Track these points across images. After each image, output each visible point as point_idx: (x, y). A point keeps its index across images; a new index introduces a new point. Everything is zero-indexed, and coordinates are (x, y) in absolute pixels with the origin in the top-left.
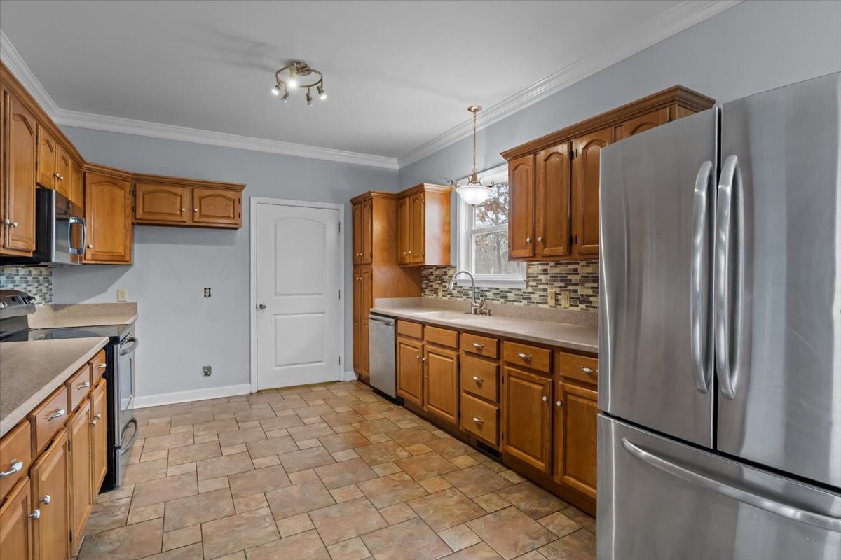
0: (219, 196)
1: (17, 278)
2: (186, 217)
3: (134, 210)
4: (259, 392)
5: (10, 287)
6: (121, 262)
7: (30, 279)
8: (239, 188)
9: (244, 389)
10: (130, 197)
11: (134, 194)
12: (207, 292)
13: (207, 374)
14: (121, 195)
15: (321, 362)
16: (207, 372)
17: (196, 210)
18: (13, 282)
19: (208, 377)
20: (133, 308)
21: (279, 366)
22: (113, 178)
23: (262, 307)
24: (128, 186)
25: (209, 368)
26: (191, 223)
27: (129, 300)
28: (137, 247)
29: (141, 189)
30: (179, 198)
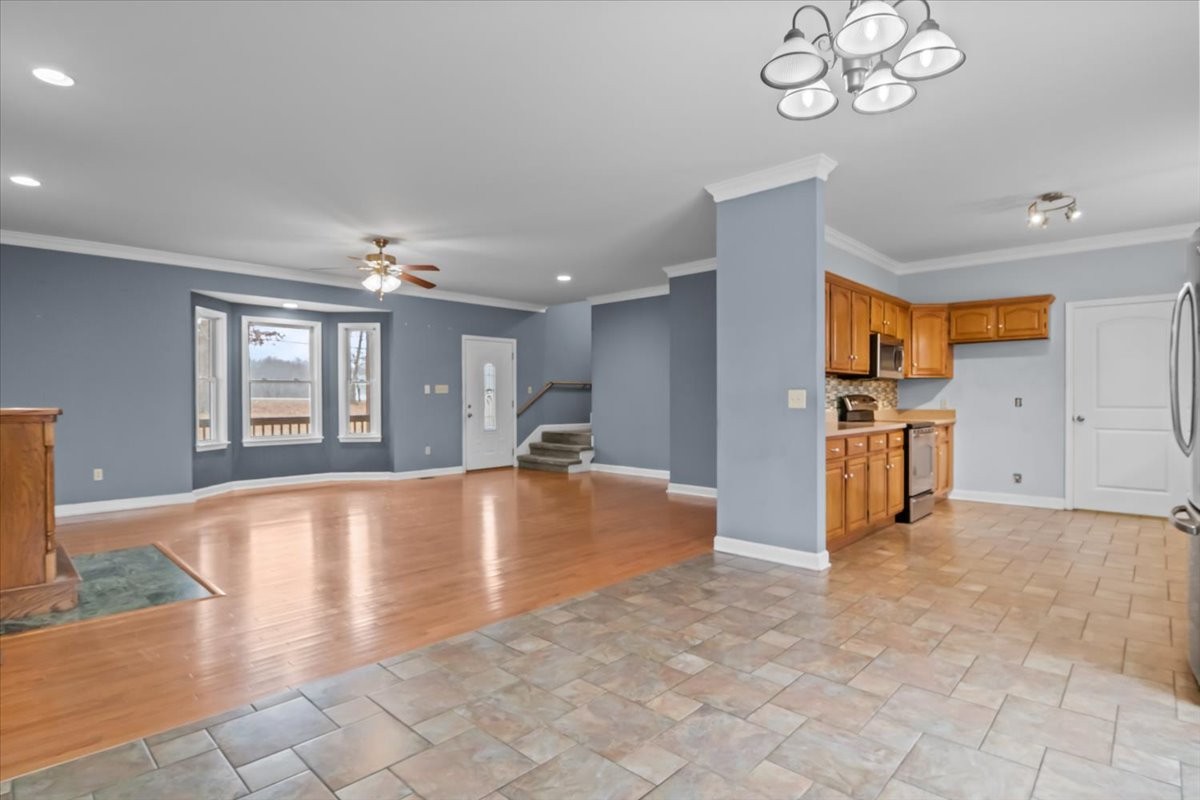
0: (1023, 309)
1: (871, 389)
2: (992, 334)
3: (949, 333)
4: (1075, 510)
5: (866, 393)
6: (939, 377)
7: (888, 389)
8: (1047, 299)
9: (1056, 504)
10: (946, 324)
11: (949, 320)
12: (1018, 402)
13: (1018, 481)
14: (939, 323)
15: (1164, 491)
16: (1018, 479)
17: (1001, 326)
18: (868, 390)
19: (1017, 484)
20: (952, 413)
21: (1102, 486)
22: (932, 311)
23: (1080, 419)
24: (944, 315)
25: (1020, 476)
26: (996, 339)
27: (949, 407)
28: (957, 363)
29: (954, 315)
30: (985, 318)
